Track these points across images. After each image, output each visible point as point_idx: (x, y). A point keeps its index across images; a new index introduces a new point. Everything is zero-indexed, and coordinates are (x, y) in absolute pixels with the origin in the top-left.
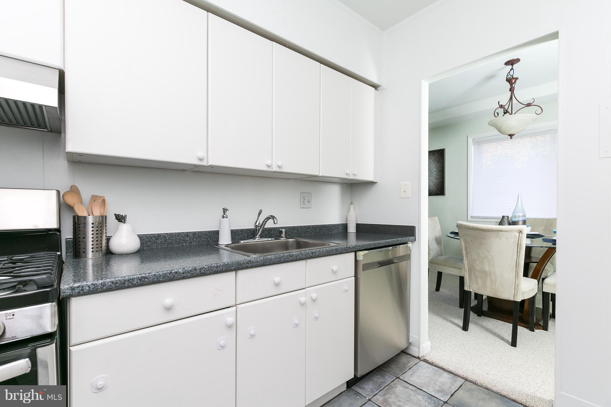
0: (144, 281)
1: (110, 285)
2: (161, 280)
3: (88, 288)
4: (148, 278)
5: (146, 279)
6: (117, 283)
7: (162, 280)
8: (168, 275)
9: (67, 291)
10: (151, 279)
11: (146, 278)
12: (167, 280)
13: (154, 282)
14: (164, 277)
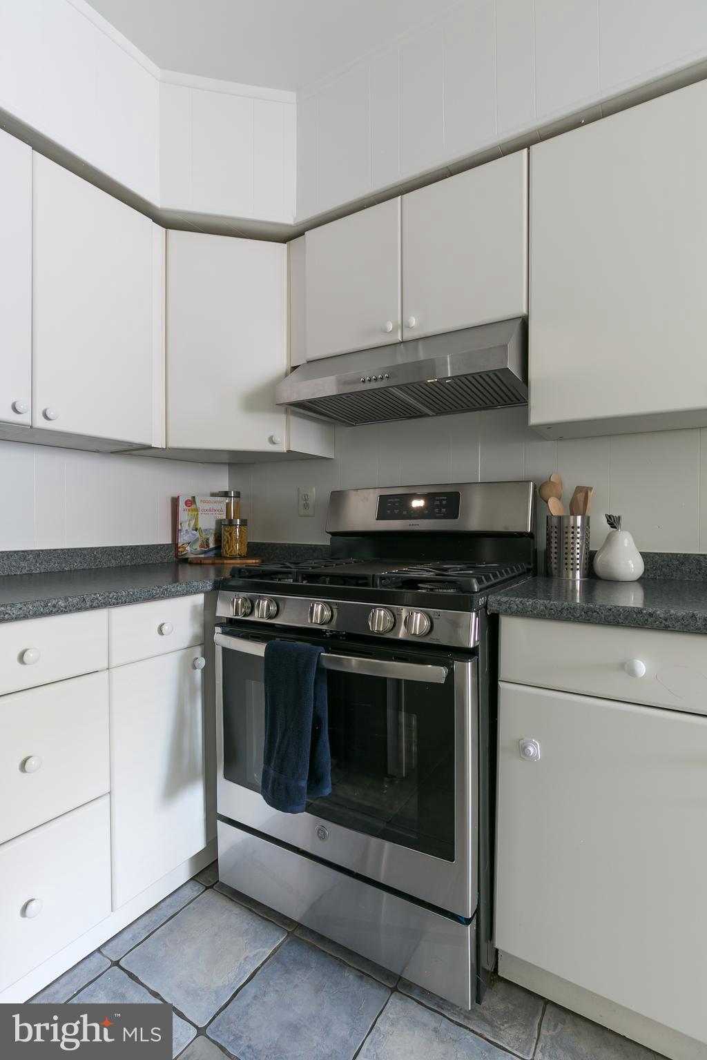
0: (592, 616)
1: (543, 611)
2: (620, 621)
3: (516, 607)
4: (598, 613)
5: (595, 614)
6: (552, 609)
7: (622, 623)
8: (635, 616)
9: (494, 605)
10: (603, 616)
11: (595, 612)
12: (632, 625)
13: (608, 622)
14: (626, 618)
